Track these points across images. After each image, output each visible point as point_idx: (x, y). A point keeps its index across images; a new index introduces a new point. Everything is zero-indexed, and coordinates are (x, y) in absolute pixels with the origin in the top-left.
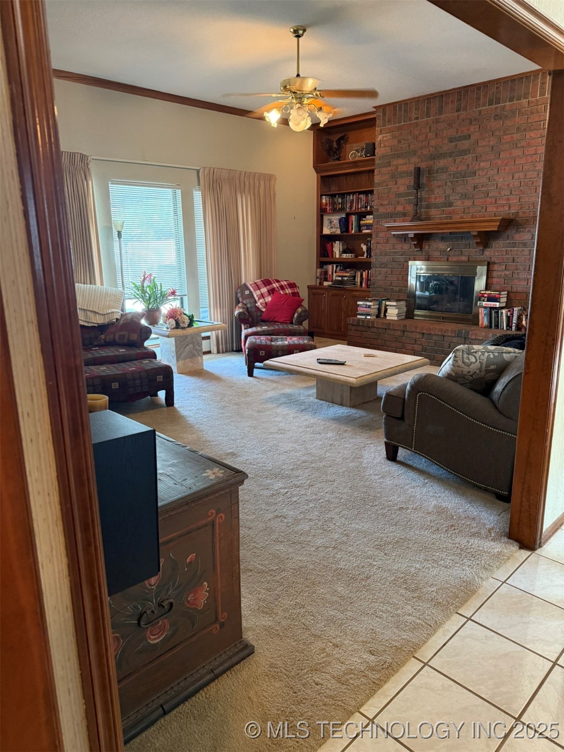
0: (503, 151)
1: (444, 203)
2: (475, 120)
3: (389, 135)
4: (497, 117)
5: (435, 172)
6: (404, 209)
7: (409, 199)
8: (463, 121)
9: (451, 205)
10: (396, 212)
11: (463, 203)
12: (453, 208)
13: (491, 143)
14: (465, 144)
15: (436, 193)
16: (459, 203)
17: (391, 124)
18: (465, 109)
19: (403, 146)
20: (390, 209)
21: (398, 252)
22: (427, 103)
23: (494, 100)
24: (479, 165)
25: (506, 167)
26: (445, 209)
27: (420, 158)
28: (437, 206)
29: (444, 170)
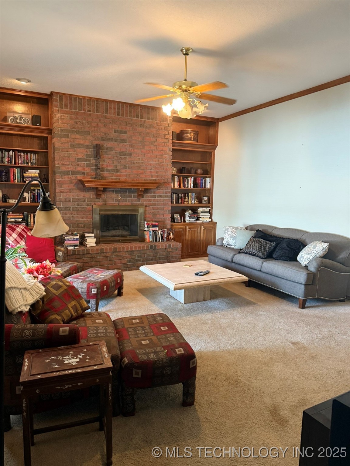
0: (146, 145)
1: (113, 170)
2: (129, 123)
3: (67, 115)
4: (142, 126)
5: (106, 149)
6: (83, 169)
7: (87, 163)
8: (122, 122)
9: (117, 171)
10: (76, 171)
11: (126, 171)
12: (119, 173)
13: (140, 140)
14: (125, 136)
15: (107, 162)
16: (123, 170)
17: (67, 109)
18: (123, 115)
19: (80, 127)
20: (71, 168)
21: (81, 199)
22: (97, 104)
23: (140, 115)
24: (134, 150)
25: (149, 155)
26: (114, 173)
27: (94, 138)
28: (108, 171)
29: (111, 149)
